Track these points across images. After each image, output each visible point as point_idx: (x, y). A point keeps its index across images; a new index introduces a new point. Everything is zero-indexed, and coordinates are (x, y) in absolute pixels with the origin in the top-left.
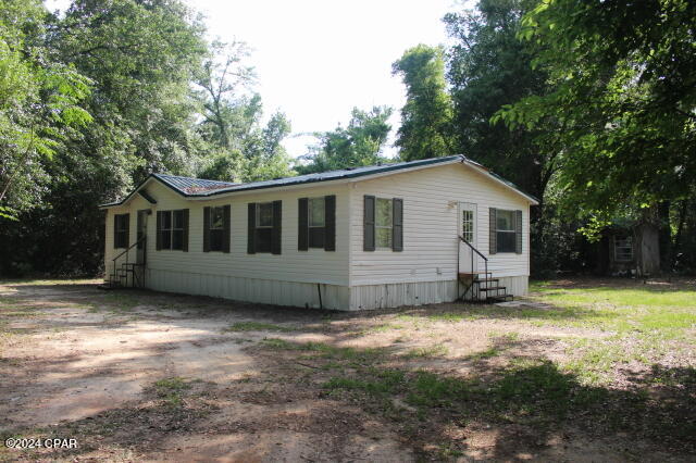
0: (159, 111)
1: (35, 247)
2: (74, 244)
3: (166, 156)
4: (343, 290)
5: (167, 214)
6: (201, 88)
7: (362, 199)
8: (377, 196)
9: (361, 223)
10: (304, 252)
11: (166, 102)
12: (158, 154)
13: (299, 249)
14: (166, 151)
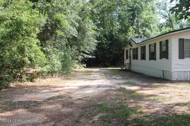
0: (142, 20)
1: (111, 60)
2: (121, 58)
3: (144, 32)
4: (170, 73)
5: (134, 49)
6: (164, 11)
7: (178, 40)
8: (185, 38)
9: (178, 49)
10: (161, 60)
11: (145, 17)
12: (142, 32)
13: (160, 59)
14: (144, 31)
